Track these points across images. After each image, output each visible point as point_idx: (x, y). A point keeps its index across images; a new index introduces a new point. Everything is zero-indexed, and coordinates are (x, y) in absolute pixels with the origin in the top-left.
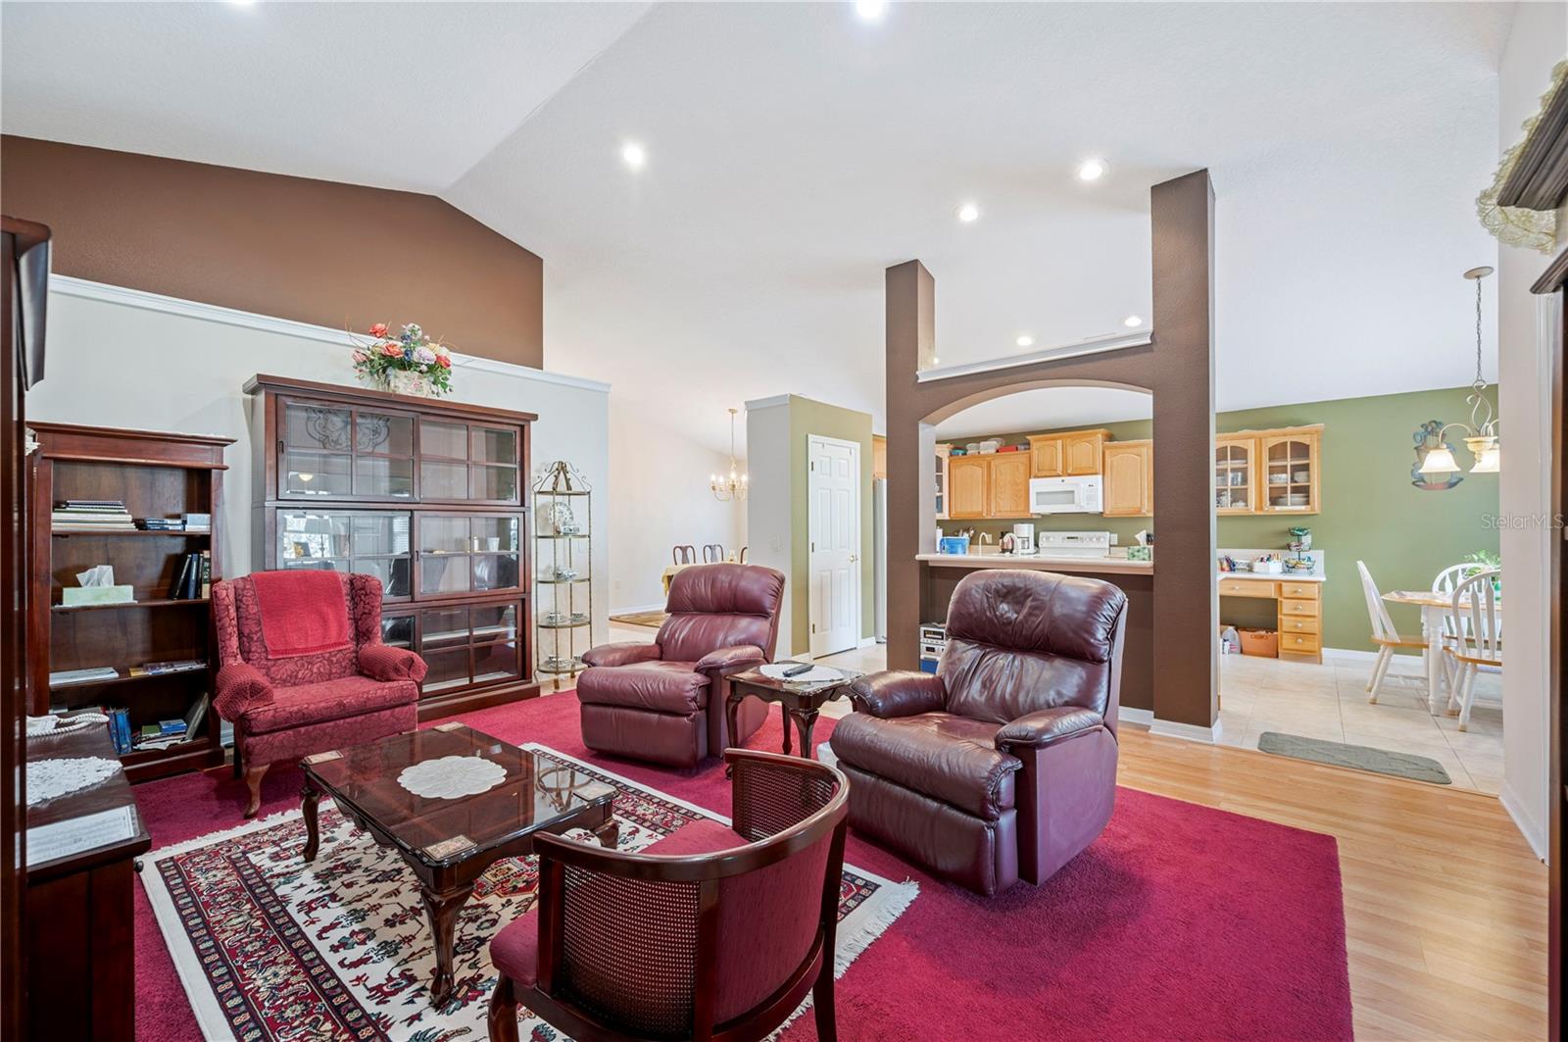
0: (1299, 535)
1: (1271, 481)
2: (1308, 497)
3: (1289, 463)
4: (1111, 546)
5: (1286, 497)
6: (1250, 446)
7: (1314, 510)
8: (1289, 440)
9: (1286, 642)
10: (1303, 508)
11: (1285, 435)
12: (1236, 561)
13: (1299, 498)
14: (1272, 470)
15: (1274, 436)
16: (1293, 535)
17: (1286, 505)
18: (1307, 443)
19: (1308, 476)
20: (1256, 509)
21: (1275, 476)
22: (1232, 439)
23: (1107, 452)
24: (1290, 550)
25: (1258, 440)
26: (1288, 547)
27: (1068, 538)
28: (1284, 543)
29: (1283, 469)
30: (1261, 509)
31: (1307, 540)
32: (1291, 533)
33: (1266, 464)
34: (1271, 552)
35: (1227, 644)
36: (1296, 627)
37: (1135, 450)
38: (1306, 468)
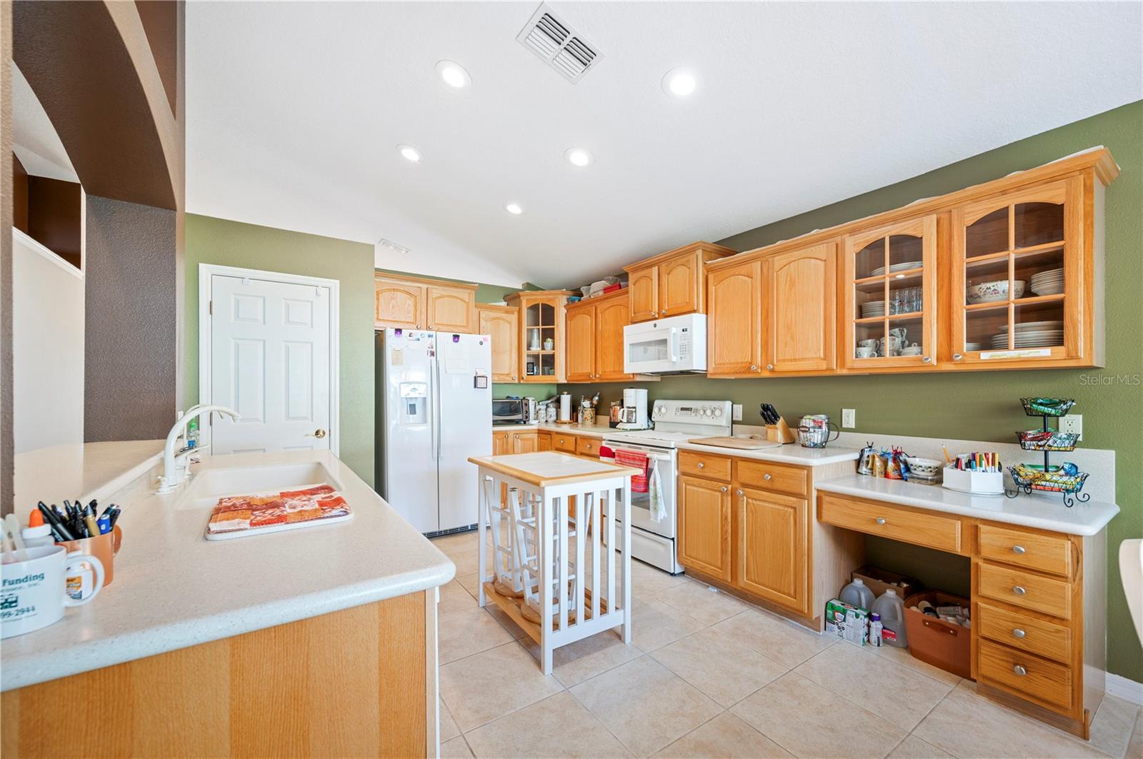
0: (1045, 415)
1: (971, 298)
2: (1061, 327)
3: (1013, 254)
4: (733, 422)
5: (1006, 332)
6: (926, 229)
7: (1078, 358)
8: (1011, 202)
9: (988, 662)
10: (1046, 352)
11: (1004, 192)
12: (910, 461)
13: (1037, 331)
14: (976, 275)
15: (976, 199)
16: (1030, 413)
17: (1006, 347)
18: (1059, 201)
19: (1062, 279)
20: (938, 359)
21: (984, 286)
22: (895, 220)
23: (711, 277)
24: (1023, 446)
25: (945, 216)
26: (1019, 438)
27: (682, 409)
28: (1011, 431)
29: (999, 271)
30: (950, 359)
31: (1072, 424)
32: (1026, 408)
33: (961, 262)
34: (980, 447)
35: (877, 626)
36: (1012, 633)
37: (744, 269)
38: (1055, 261)
